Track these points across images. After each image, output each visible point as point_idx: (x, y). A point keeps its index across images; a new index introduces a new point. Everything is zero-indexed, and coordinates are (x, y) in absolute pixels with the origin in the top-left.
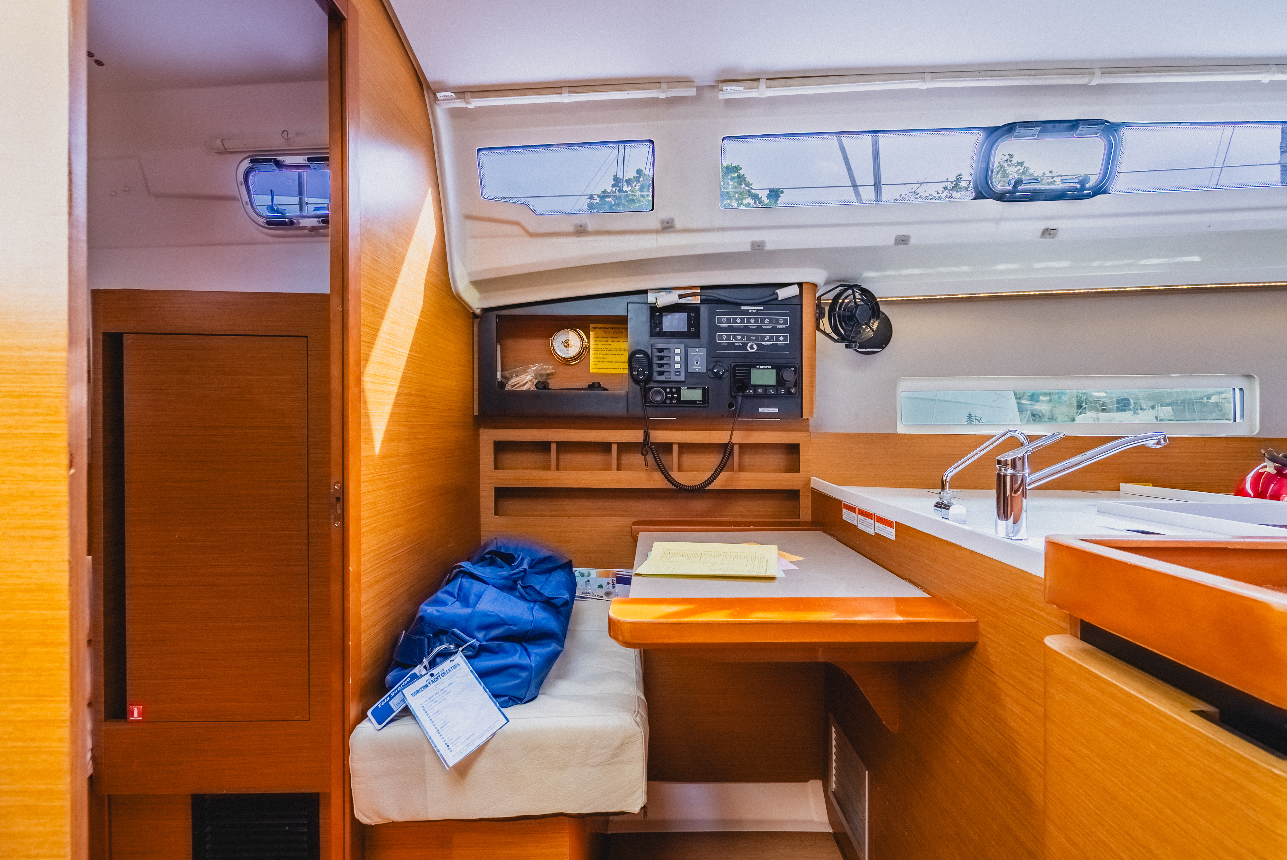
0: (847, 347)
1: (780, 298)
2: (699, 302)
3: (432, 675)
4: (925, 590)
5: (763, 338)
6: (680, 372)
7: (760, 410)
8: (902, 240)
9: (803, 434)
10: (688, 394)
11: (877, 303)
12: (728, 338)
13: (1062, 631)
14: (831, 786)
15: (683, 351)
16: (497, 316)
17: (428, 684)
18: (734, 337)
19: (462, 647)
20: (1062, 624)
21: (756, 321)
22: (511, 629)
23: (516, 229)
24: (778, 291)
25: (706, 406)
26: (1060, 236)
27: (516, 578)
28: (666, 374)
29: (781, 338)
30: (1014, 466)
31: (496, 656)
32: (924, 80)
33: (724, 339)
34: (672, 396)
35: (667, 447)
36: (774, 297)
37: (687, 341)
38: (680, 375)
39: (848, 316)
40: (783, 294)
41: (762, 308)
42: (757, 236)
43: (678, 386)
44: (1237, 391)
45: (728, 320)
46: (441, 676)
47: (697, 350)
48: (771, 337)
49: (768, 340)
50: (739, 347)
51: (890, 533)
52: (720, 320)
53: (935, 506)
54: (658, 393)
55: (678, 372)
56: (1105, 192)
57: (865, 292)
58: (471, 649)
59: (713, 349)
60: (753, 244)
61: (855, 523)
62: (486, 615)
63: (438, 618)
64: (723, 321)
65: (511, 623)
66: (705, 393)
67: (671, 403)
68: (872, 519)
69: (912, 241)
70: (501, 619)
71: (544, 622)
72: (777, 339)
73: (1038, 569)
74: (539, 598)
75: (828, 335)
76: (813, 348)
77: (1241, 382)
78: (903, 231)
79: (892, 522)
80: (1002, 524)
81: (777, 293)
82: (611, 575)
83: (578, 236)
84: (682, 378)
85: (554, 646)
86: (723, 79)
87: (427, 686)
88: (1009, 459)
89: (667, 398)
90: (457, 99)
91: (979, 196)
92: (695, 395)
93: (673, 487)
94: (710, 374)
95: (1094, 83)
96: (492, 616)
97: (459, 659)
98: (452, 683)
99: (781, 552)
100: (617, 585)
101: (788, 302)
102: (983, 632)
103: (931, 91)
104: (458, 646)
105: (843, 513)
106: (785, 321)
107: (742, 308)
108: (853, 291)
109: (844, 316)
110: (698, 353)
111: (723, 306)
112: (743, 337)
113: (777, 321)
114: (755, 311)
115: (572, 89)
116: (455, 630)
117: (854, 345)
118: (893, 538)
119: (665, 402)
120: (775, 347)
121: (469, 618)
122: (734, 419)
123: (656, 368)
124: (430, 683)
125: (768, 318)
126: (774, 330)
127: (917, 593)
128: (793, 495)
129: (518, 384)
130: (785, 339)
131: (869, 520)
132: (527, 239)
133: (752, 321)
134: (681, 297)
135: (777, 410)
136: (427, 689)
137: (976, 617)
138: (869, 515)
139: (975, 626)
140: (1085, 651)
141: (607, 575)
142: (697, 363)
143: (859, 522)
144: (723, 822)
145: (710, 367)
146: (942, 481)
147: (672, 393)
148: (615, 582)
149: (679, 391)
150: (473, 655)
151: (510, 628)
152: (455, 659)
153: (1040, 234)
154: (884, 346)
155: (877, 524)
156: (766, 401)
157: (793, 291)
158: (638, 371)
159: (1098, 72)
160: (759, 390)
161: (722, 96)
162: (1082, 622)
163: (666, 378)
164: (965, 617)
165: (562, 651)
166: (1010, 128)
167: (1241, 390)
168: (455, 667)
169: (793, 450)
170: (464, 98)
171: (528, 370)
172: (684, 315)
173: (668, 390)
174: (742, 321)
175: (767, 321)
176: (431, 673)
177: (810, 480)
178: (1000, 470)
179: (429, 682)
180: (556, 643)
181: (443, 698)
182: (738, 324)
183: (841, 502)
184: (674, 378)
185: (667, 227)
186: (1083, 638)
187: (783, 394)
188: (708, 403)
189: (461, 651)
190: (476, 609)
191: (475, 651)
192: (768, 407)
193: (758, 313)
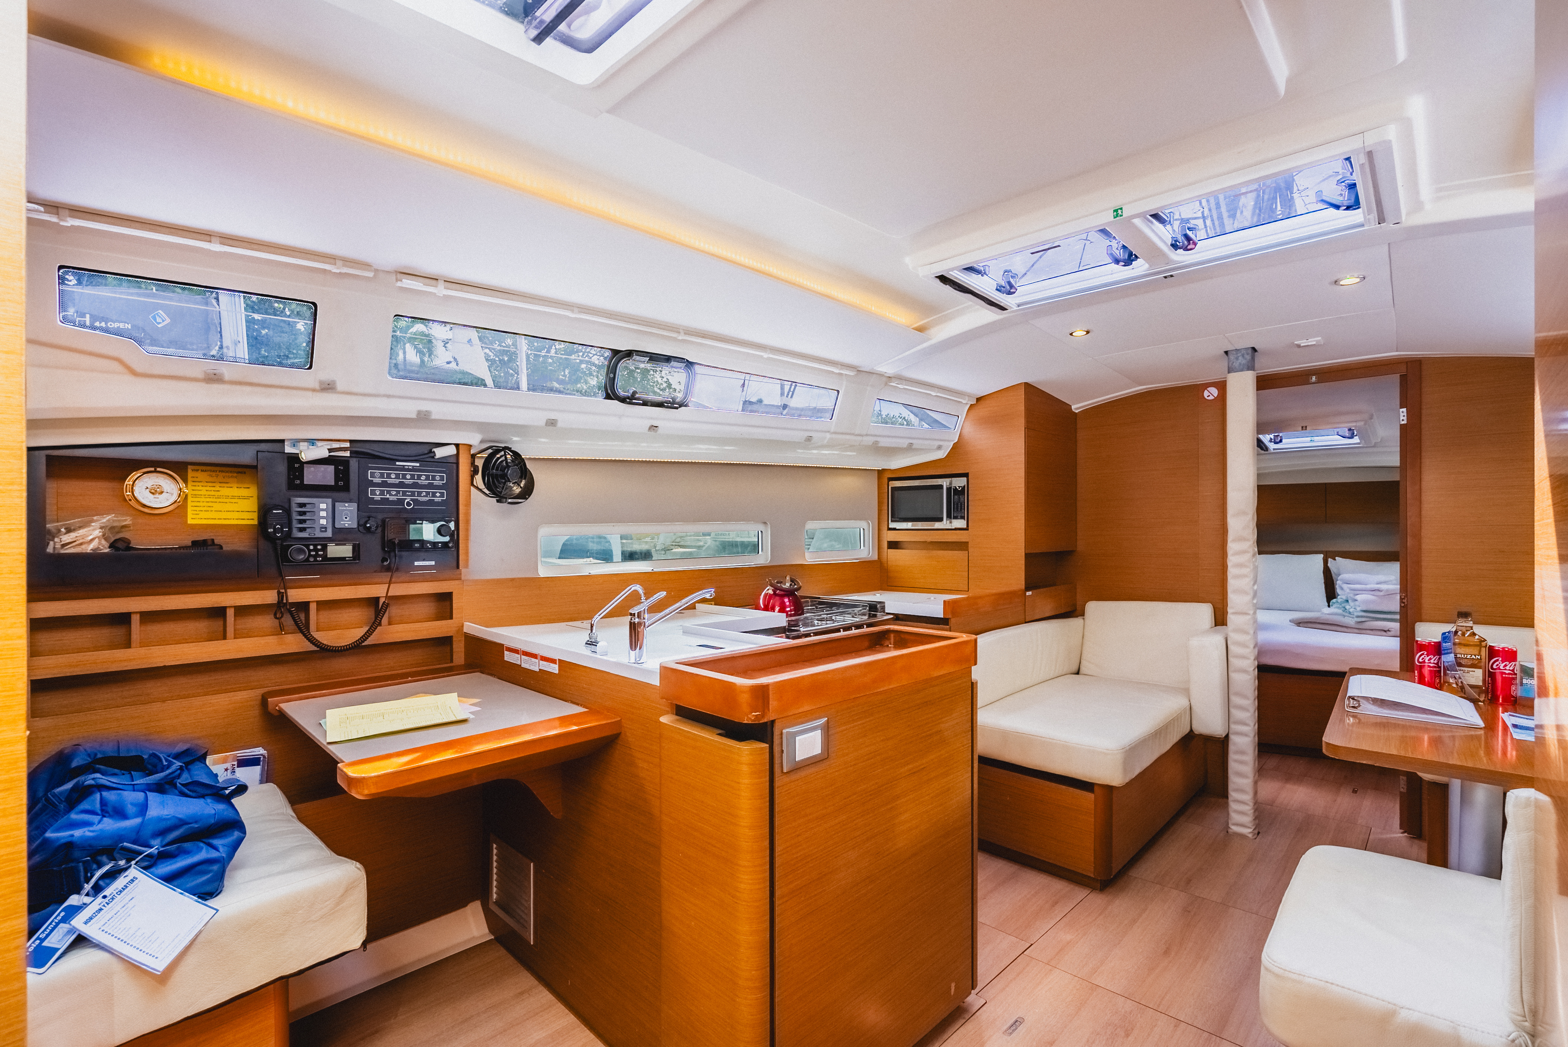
0: (498, 501)
1: (437, 456)
2: (349, 455)
3: (105, 897)
4: (585, 707)
5: (419, 494)
6: (326, 528)
7: (416, 563)
8: (552, 423)
9: (457, 582)
10: (336, 551)
11: (523, 460)
12: (382, 493)
13: (667, 713)
14: (492, 896)
15: (330, 506)
16: (48, 457)
17: (103, 908)
18: (389, 492)
19: (134, 859)
20: (668, 709)
21: (413, 477)
22: (193, 828)
23: (115, 365)
24: (436, 450)
25: (356, 563)
26: (660, 431)
27: (172, 778)
28: (308, 530)
29: (438, 494)
30: (639, 617)
31: (175, 860)
32: (572, 311)
33: (378, 494)
34: (317, 553)
35: (304, 606)
36: (432, 455)
37: (337, 495)
38: (326, 531)
39: (500, 475)
40: (440, 453)
41: (418, 465)
42: (425, 406)
43: (324, 543)
44: (760, 532)
45: (382, 476)
46: (116, 895)
47: (346, 505)
48: (428, 493)
49: (424, 496)
50: (393, 502)
51: (554, 668)
52: (373, 475)
53: (586, 643)
54: (301, 551)
55: (324, 529)
56: (686, 406)
57: (516, 454)
58: (147, 859)
59: (363, 503)
60: (419, 413)
61: (519, 663)
62: (160, 819)
63: (93, 838)
64: (375, 475)
65: (191, 821)
66: (356, 549)
67: (316, 560)
68: (536, 658)
69: (559, 424)
70: (180, 819)
71: (225, 813)
72: (434, 495)
73: (656, 681)
74: (209, 792)
75: (480, 490)
76: (468, 504)
77: (761, 527)
78: (553, 416)
79: (555, 660)
80: (633, 653)
81: (434, 452)
82: (230, 759)
83: (207, 383)
84: (329, 534)
85: (236, 834)
86: (402, 271)
87: (101, 909)
88: (636, 612)
89: (310, 555)
90: (45, 212)
91: (608, 397)
92: (345, 551)
93: (316, 649)
94: (361, 528)
95: (680, 338)
96: (168, 819)
97: (133, 872)
98: (133, 898)
99: (460, 698)
100: (238, 770)
101: (444, 461)
102: (625, 725)
103: (576, 319)
104: (129, 861)
105: (505, 655)
106: (442, 479)
107: (397, 463)
108: (505, 453)
109: (497, 475)
110: (347, 508)
111: (377, 460)
112: (398, 492)
113: (434, 478)
114: (410, 467)
115: (222, 240)
116: (125, 844)
117: (504, 500)
118: (557, 672)
119: (307, 560)
120: (431, 502)
121: (139, 829)
122: (390, 574)
123: (296, 525)
124: (104, 906)
125: (424, 475)
126: (430, 486)
127: (579, 709)
128: (445, 642)
129: (75, 541)
130: (442, 495)
131: (533, 660)
132: (132, 378)
133: (408, 477)
134: (330, 450)
135: (433, 563)
136: (102, 912)
137: (620, 717)
138: (534, 656)
139: (618, 723)
140: (677, 720)
141: (225, 761)
142: (346, 518)
143: (522, 662)
144: (384, 975)
145: (362, 522)
146: (591, 624)
147: (316, 550)
148: (236, 766)
149: (324, 548)
150: (149, 865)
151: (191, 827)
152: (129, 873)
153: (647, 429)
154: (527, 497)
155: (541, 662)
156: (422, 554)
157: (452, 450)
158: (274, 528)
159: (682, 333)
160: (416, 545)
161: (399, 284)
162: (676, 704)
163: (309, 535)
164: (615, 718)
165: (244, 838)
166: (629, 354)
167: (761, 532)
168: (132, 881)
169: (445, 598)
170: (58, 215)
171: (93, 524)
172: (331, 468)
173: (312, 547)
174: (397, 477)
175: (423, 478)
176: (102, 895)
177: (463, 626)
178: (631, 619)
179: (102, 904)
180: (237, 831)
181: (128, 914)
182: (393, 480)
183: (503, 645)
184: (319, 534)
185: (328, 387)
186: (677, 714)
187: (440, 548)
188: (359, 560)
189: (135, 864)
190: (147, 817)
191: (153, 861)
192: (424, 560)
193: (414, 469)
